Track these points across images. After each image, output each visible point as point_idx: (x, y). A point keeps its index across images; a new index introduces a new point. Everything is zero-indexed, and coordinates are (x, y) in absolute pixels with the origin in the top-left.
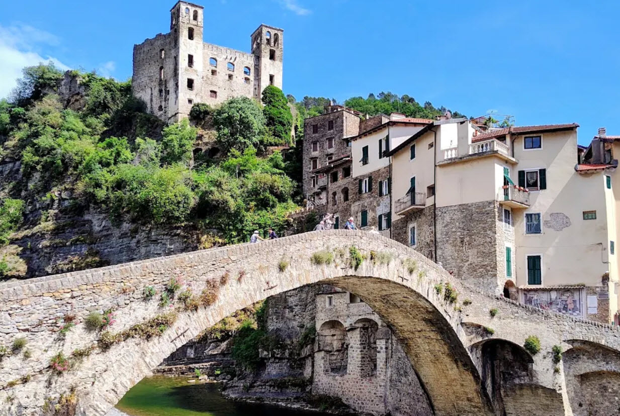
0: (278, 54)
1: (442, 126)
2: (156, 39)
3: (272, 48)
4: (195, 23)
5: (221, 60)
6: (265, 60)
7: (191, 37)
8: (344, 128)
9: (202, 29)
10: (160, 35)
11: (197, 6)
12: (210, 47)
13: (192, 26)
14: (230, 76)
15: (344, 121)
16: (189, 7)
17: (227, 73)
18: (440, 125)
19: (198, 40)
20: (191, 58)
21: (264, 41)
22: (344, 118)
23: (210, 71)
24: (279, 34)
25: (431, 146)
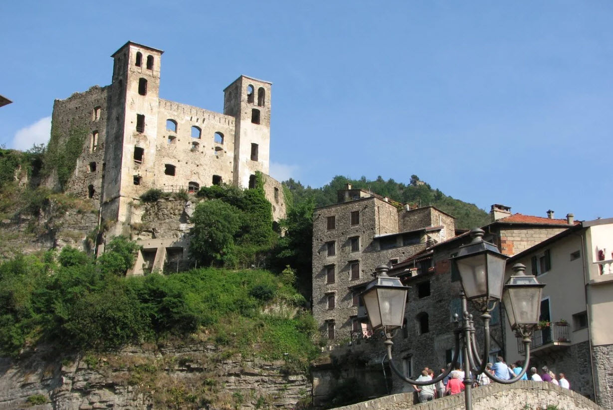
0: (263, 115)
1: (592, 228)
2: (90, 92)
3: (256, 108)
4: (149, 72)
5: (183, 122)
6: (246, 122)
7: (142, 90)
8: (377, 223)
9: (158, 81)
10: (95, 88)
11: (153, 50)
12: (168, 104)
13: (145, 78)
14: (196, 144)
15: (376, 213)
16: (142, 51)
17: (191, 142)
18: (589, 227)
19: (152, 95)
20: (141, 119)
21: (244, 97)
22: (376, 208)
23: (167, 137)
24: (266, 89)
25: (576, 255)
